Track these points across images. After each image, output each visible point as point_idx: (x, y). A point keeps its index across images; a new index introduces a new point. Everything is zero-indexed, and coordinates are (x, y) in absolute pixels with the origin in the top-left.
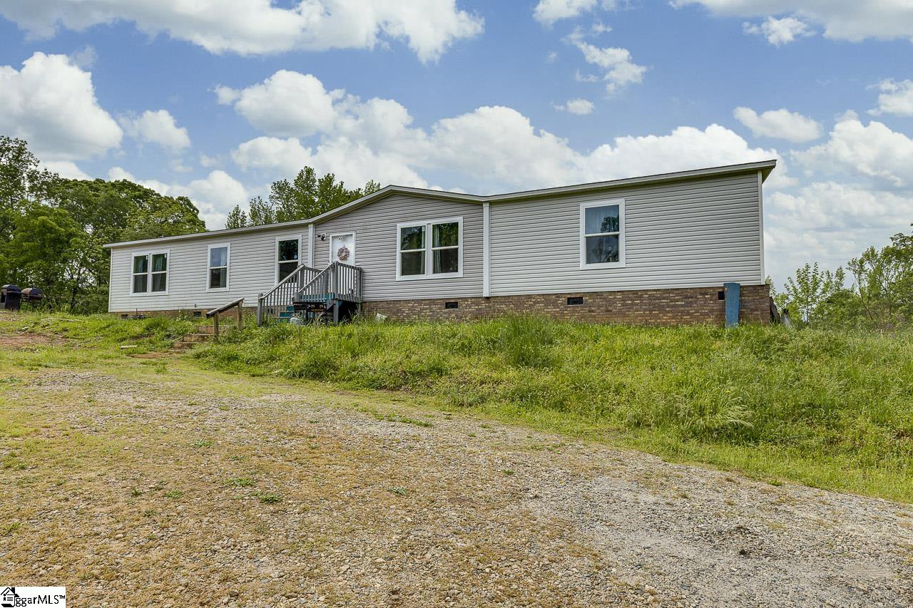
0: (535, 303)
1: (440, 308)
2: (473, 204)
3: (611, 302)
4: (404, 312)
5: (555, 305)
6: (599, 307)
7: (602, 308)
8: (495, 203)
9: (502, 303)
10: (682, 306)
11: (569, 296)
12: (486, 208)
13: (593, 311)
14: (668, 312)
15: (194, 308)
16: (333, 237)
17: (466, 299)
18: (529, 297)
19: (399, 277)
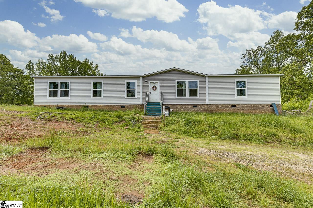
0: (222, 107)
1: (191, 107)
2: (203, 76)
3: (244, 107)
4: (178, 108)
5: (228, 107)
6: (240, 108)
7: (241, 109)
8: (210, 77)
9: (212, 106)
10: (262, 109)
11: (232, 105)
12: (207, 78)
13: (239, 109)
14: (258, 110)
15: (85, 104)
16: (151, 82)
17: (200, 105)
18: (220, 105)
19: (176, 97)
